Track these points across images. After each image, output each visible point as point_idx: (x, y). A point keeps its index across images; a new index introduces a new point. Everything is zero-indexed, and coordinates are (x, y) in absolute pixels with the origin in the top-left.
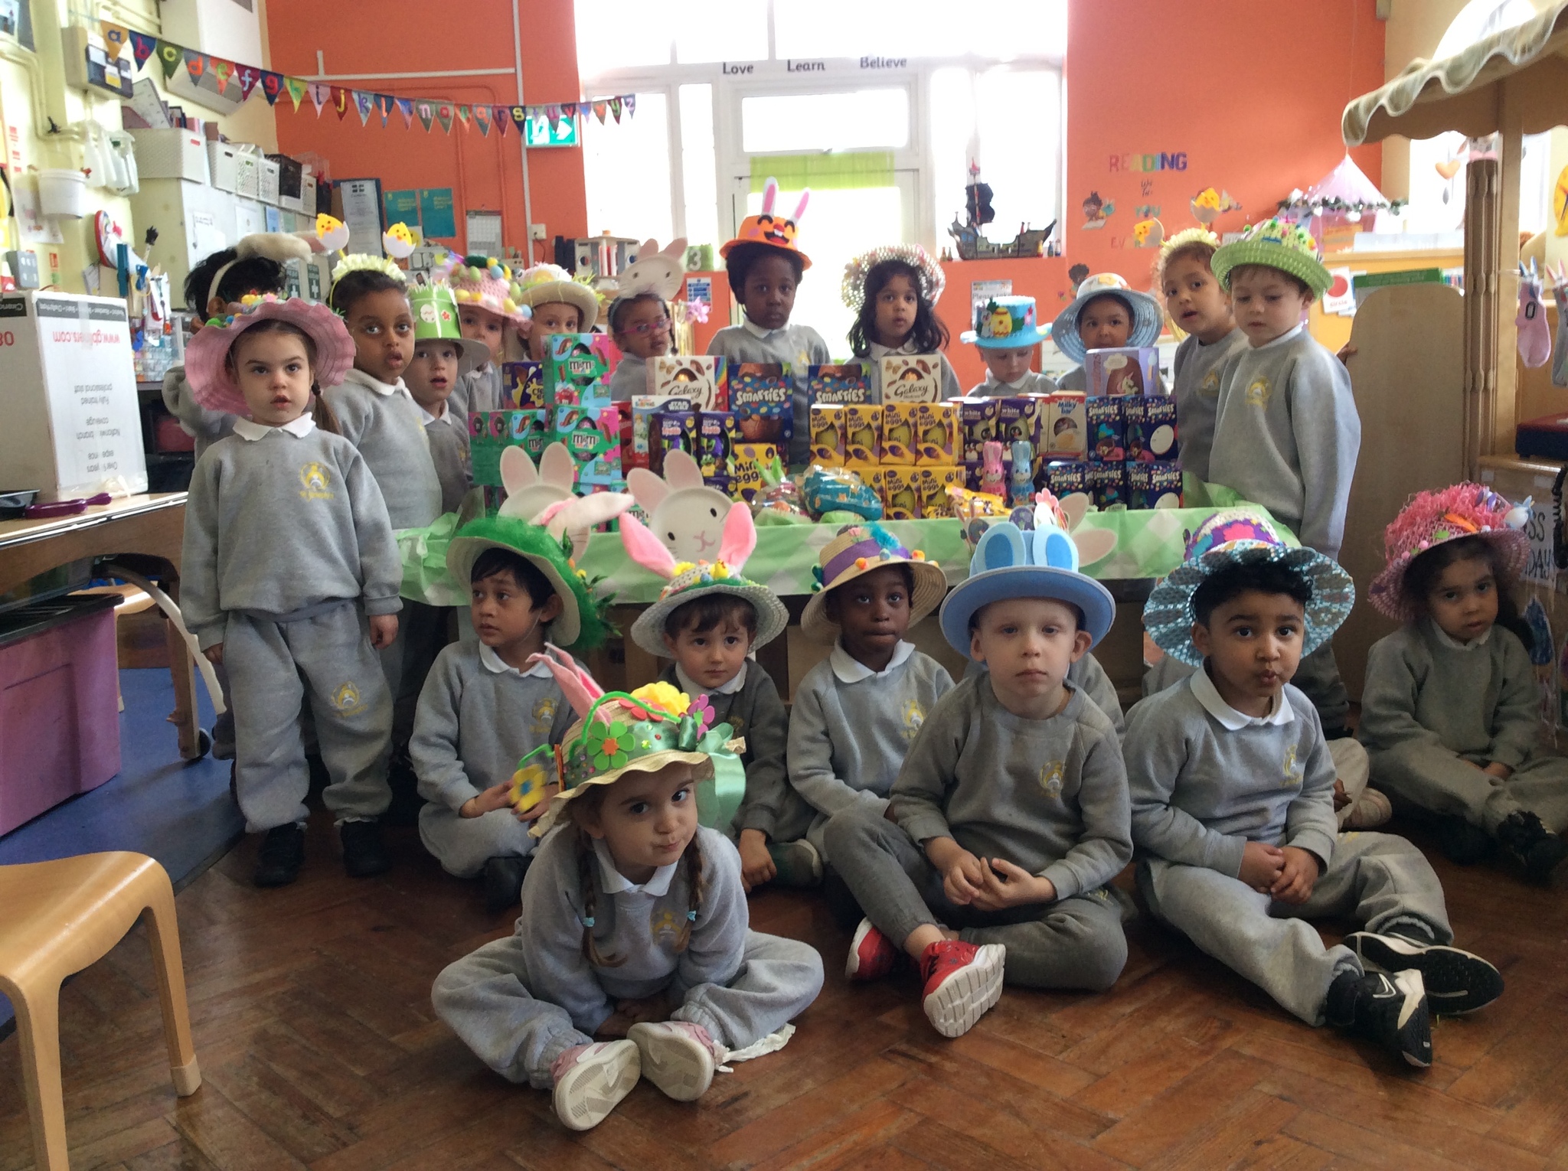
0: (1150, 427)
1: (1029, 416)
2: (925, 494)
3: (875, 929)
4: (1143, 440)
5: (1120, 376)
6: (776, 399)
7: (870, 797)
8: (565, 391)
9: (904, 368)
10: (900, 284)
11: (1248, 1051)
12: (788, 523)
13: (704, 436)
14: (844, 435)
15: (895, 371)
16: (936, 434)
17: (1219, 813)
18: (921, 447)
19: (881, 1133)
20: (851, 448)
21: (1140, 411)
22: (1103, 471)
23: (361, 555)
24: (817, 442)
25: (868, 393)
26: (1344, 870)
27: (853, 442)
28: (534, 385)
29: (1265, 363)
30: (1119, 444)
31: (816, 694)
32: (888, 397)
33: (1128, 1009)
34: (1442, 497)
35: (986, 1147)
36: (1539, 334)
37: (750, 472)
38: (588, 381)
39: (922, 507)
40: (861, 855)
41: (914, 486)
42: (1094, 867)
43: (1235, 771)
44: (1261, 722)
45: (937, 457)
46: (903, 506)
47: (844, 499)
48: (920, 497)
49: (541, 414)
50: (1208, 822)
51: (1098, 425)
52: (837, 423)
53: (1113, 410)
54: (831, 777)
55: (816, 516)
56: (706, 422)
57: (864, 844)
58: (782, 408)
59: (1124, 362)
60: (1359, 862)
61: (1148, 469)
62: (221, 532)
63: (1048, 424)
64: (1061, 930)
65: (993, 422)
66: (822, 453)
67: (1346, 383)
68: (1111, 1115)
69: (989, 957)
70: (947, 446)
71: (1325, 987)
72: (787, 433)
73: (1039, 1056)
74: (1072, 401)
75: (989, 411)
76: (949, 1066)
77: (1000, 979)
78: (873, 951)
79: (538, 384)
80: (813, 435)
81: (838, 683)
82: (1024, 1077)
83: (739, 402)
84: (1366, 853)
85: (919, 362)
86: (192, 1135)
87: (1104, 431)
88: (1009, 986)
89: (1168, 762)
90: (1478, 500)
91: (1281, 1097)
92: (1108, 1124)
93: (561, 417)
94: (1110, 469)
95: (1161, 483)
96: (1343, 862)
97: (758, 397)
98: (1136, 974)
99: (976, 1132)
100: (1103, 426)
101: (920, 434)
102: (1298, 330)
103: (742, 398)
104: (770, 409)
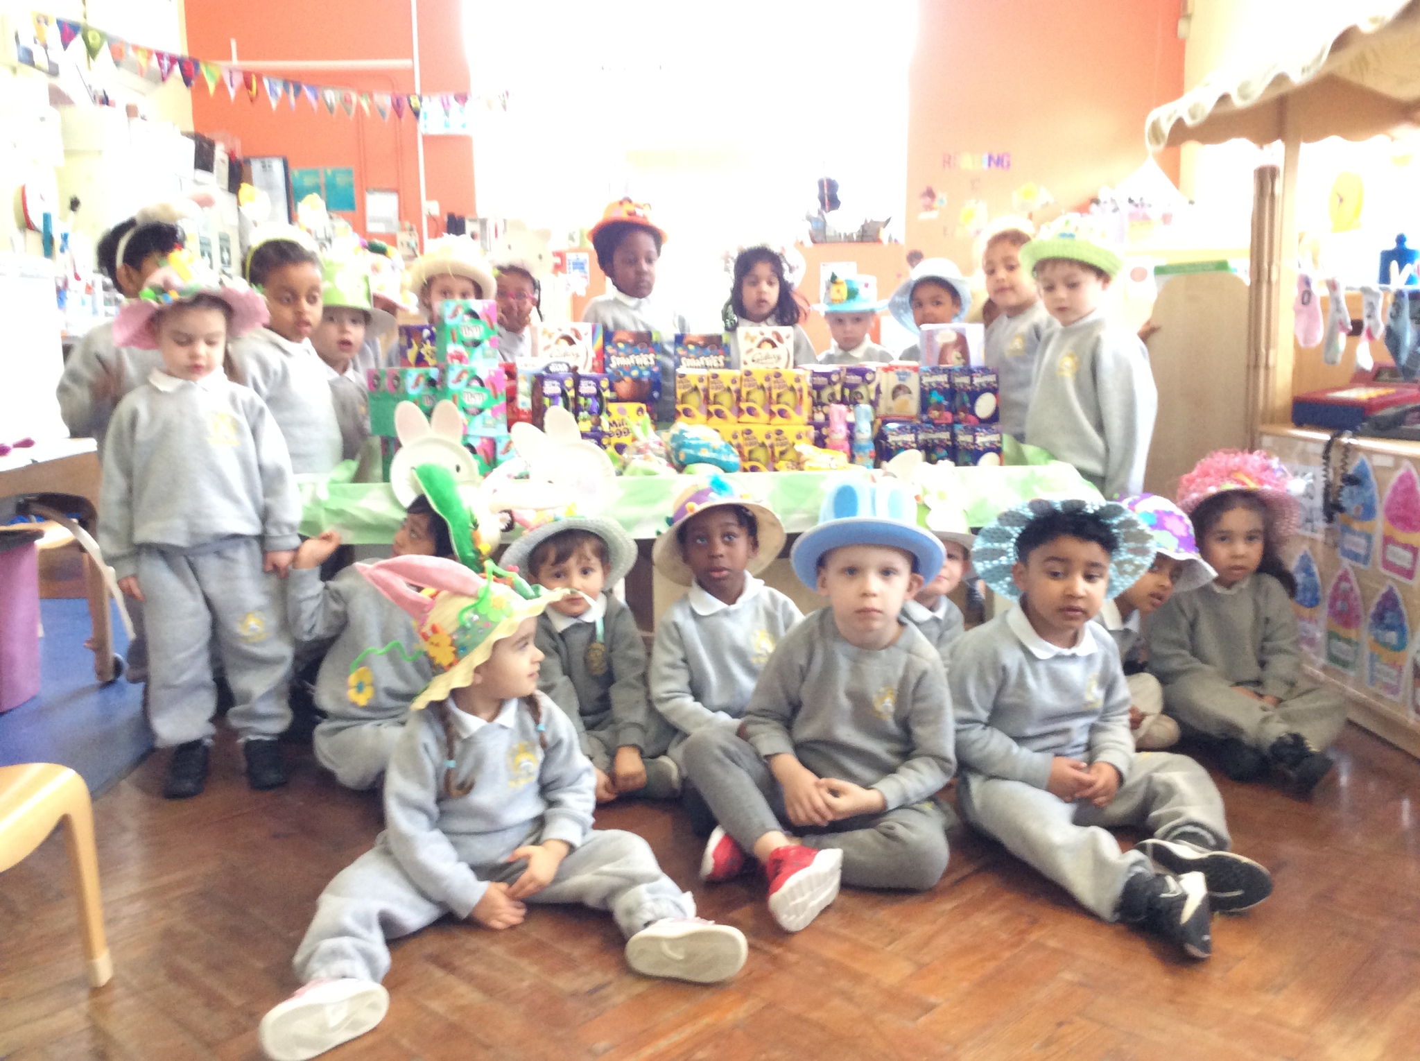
0: (974, 395)
1: (869, 383)
2: (777, 450)
3: (728, 837)
4: (968, 405)
5: (950, 349)
6: (646, 363)
7: (723, 717)
8: (456, 352)
9: (760, 338)
10: (762, 270)
11: (1052, 943)
12: (655, 474)
13: (582, 395)
14: (707, 397)
15: (752, 341)
16: (788, 397)
17: (1030, 731)
18: (775, 408)
20: (712, 408)
21: (966, 380)
22: (935, 432)
23: (265, 495)
24: (683, 402)
25: (728, 359)
26: (1136, 785)
27: (715, 403)
28: (427, 348)
29: (1073, 340)
30: (949, 409)
31: (676, 625)
32: (745, 363)
33: (948, 906)
35: (822, 1028)
36: (1312, 317)
37: (622, 428)
38: (477, 343)
39: (774, 461)
40: (716, 769)
41: (768, 443)
42: (921, 781)
43: (1044, 695)
44: (1067, 652)
45: (789, 417)
46: (758, 460)
47: (705, 453)
48: (773, 453)
49: (434, 373)
50: (1021, 740)
51: (930, 392)
52: (701, 386)
53: (943, 378)
54: (689, 702)
55: (681, 468)
56: (583, 384)
57: (718, 760)
59: (953, 337)
60: (1150, 779)
61: (973, 432)
62: (136, 473)
63: (886, 390)
64: (890, 836)
65: (838, 388)
66: (687, 412)
67: (1144, 356)
68: (932, 999)
69: (827, 859)
70: (797, 408)
71: (1118, 887)
72: (656, 394)
73: (868, 949)
74: (908, 371)
75: (834, 378)
76: (792, 957)
77: (836, 880)
78: (725, 855)
79: (432, 345)
80: (679, 396)
81: (695, 616)
82: (858, 966)
83: (613, 365)
84: (1157, 770)
87: (935, 398)
88: (845, 886)
89: (987, 686)
90: (1265, 468)
91: (1081, 984)
92: (928, 1008)
93: (452, 376)
94: (940, 431)
95: (983, 443)
96: (1138, 778)
97: (629, 361)
98: (955, 876)
99: (815, 1015)
100: (935, 393)
101: (774, 397)
103: (616, 362)
104: (640, 372)
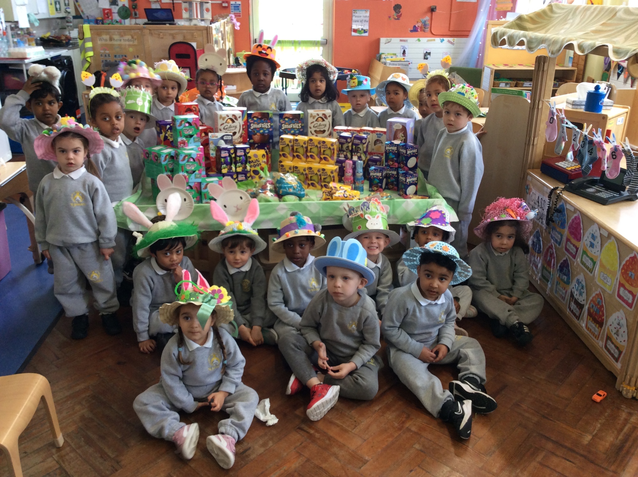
0: (408, 158)
1: (364, 144)
2: (323, 177)
3: (296, 379)
4: (405, 162)
5: (399, 132)
6: (267, 127)
8: (182, 140)
9: (317, 116)
10: (317, 75)
11: (414, 429)
12: (269, 201)
13: (238, 156)
14: (293, 149)
15: (314, 118)
16: (328, 152)
18: (322, 156)
19: (293, 466)
20: (295, 154)
21: (404, 151)
27: (296, 152)
28: (169, 133)
29: (452, 141)
30: (396, 161)
31: (278, 276)
33: (377, 408)
34: (508, 202)
35: (326, 472)
36: (553, 129)
37: (256, 164)
38: (191, 136)
39: (321, 182)
41: (319, 173)
44: (433, 302)
45: (328, 161)
46: (314, 180)
47: (291, 190)
48: (321, 178)
50: (411, 335)
51: (389, 153)
52: (290, 144)
53: (395, 148)
54: (283, 306)
55: (280, 198)
56: (238, 151)
58: (269, 131)
59: (401, 127)
60: (459, 351)
61: (406, 177)
63: (372, 142)
65: (350, 144)
66: (284, 155)
67: (480, 151)
68: (367, 458)
69: (333, 391)
70: (332, 157)
73: (346, 431)
74: (381, 133)
75: (349, 140)
78: (296, 387)
79: (171, 132)
80: (281, 148)
81: (286, 271)
82: (340, 440)
83: (252, 128)
85: (324, 114)
86: (63, 465)
87: (391, 156)
89: (400, 314)
90: (519, 206)
91: (421, 451)
92: (365, 462)
94: (393, 170)
95: (410, 181)
96: (455, 349)
97: (259, 126)
98: (382, 391)
99: (324, 466)
100: (391, 154)
101: (322, 151)
102: (465, 128)
103: (253, 126)
104: (264, 131)
